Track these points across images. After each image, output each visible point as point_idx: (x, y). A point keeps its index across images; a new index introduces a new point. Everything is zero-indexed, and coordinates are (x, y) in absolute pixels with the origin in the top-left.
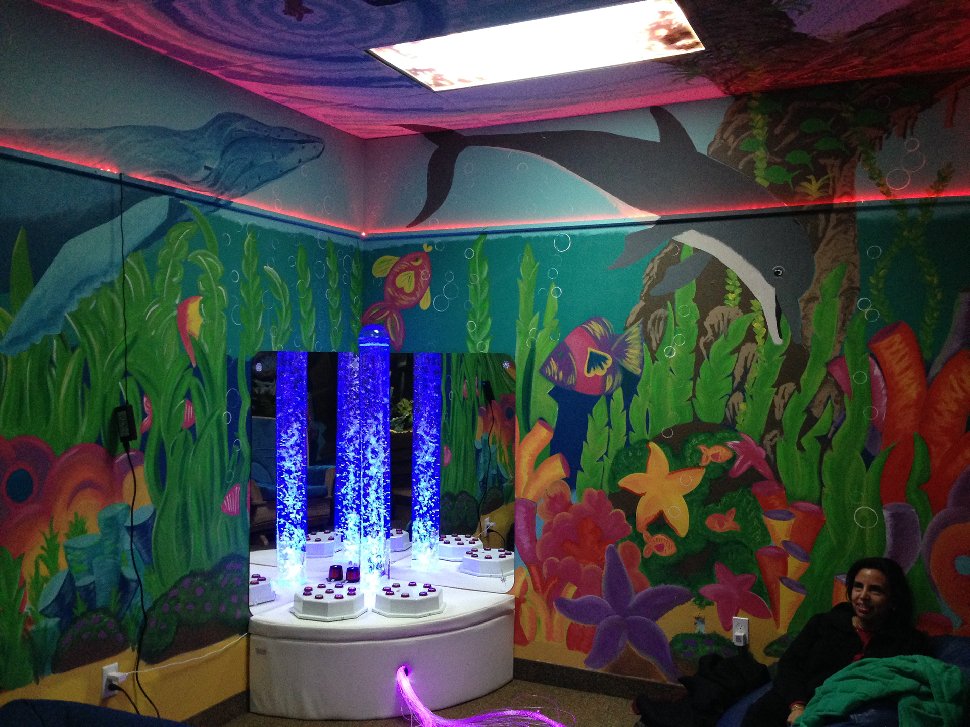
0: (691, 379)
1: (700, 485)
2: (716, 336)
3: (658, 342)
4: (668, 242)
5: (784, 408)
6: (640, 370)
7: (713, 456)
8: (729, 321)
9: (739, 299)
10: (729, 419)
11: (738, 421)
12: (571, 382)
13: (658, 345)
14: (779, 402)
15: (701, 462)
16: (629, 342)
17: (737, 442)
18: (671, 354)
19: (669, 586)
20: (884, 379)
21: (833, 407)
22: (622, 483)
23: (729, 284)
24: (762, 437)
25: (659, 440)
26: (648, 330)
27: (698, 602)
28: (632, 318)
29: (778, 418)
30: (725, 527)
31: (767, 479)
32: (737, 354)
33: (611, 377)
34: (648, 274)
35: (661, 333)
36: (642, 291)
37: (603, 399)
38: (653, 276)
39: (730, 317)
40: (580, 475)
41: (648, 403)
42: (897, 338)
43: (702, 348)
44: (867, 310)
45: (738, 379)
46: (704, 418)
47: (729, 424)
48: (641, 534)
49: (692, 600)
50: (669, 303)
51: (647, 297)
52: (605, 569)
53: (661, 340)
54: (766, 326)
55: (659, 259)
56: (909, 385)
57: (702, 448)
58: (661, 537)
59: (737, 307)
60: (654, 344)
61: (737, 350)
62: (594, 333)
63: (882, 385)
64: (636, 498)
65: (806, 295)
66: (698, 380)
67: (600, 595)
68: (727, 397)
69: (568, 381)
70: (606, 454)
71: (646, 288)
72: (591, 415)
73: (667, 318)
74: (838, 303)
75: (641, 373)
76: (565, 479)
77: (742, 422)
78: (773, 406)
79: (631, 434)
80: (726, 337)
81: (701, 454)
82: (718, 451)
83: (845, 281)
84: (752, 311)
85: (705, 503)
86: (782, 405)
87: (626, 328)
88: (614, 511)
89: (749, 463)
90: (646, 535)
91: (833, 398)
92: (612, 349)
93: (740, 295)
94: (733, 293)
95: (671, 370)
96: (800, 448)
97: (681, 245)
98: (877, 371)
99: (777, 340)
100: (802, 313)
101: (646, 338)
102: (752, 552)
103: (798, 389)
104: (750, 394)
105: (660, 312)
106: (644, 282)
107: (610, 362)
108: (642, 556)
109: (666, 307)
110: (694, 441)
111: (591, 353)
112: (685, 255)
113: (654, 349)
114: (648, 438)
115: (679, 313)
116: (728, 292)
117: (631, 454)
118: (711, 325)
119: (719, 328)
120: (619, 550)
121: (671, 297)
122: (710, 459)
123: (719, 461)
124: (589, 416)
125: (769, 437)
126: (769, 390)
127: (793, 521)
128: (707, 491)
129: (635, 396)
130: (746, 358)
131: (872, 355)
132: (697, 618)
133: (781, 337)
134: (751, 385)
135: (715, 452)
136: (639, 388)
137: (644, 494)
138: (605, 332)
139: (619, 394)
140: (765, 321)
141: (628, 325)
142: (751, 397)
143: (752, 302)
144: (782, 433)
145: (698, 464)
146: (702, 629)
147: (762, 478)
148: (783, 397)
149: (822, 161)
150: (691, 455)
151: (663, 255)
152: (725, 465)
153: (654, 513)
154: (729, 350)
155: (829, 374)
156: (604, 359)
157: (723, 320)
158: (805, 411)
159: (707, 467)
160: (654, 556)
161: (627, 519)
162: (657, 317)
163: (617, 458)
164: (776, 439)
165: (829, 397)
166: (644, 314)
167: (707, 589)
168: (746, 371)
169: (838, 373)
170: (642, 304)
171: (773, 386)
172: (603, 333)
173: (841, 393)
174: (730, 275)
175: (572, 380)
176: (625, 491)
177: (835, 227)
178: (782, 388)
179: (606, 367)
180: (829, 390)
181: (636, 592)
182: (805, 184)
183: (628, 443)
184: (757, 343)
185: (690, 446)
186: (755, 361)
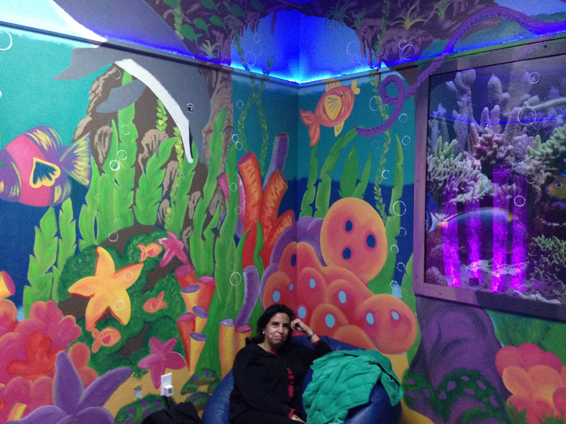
0: (132, 189)
1: (140, 278)
2: (151, 153)
3: (104, 156)
4: (110, 65)
5: (195, 210)
6: (88, 181)
7: (149, 252)
8: (159, 142)
9: (166, 125)
10: (160, 221)
11: (166, 222)
12: (14, 194)
13: (105, 159)
14: (191, 206)
15: (140, 258)
16: (78, 154)
17: (165, 239)
18: (115, 168)
19: (114, 371)
20: (245, 189)
21: (220, 207)
22: (71, 290)
23: (159, 112)
24: (182, 233)
25: (106, 244)
26: (95, 145)
27: (136, 375)
28: (79, 132)
29: (191, 217)
30: (157, 307)
31: (183, 264)
32: (165, 169)
33: (60, 189)
34: (94, 92)
35: (107, 147)
36: (89, 107)
37: (51, 210)
38: (98, 93)
39: (160, 139)
40: (27, 290)
41: (96, 211)
42: (250, 162)
43: (140, 163)
44: (237, 143)
45: (166, 189)
46: (142, 222)
47: (160, 226)
48: (90, 333)
49: (132, 375)
50: (113, 121)
51: (94, 113)
52: (56, 376)
53: (107, 153)
54: (183, 149)
55: (104, 79)
56: (255, 192)
57: (141, 247)
58: (108, 330)
59: (165, 132)
60: (101, 158)
61: (165, 166)
62: (40, 143)
63: (244, 192)
64: (86, 300)
65: (206, 128)
66: (138, 190)
67: (51, 403)
68: (158, 204)
69: (11, 192)
70: (56, 264)
71: (92, 105)
72: (39, 226)
73: (111, 134)
74: (222, 136)
75: (90, 183)
76: (10, 298)
77: (169, 223)
78: (188, 209)
79: (81, 242)
80: (157, 155)
81: (140, 251)
82: (152, 248)
83: (226, 121)
84: (175, 136)
85: (144, 291)
86: (193, 208)
87: (74, 141)
88: (64, 318)
89: (173, 254)
90: (94, 332)
91: (220, 201)
92: (61, 160)
93: (167, 122)
94: (162, 119)
95: (116, 182)
96: (203, 238)
97: (122, 70)
98: (241, 183)
99: (190, 160)
100: (204, 142)
101: (93, 151)
102: (174, 321)
103: (202, 196)
104: (174, 201)
105: (105, 128)
106: (90, 98)
107: (58, 173)
108: (91, 352)
109: (111, 126)
110: (135, 242)
111: (37, 164)
112: (125, 81)
113: (101, 162)
114: (96, 243)
115: (121, 132)
116: (158, 118)
117: (80, 261)
118: (146, 144)
119: (152, 147)
120: (69, 354)
121: (115, 116)
122: (147, 255)
123: (153, 256)
124: (36, 228)
125: (185, 232)
126: (186, 197)
127: (199, 291)
128: (145, 282)
129: (84, 205)
130: (171, 173)
131: (239, 172)
132: (135, 389)
133: (192, 158)
134: (174, 194)
135: (150, 249)
136: (87, 198)
137: (92, 296)
138: (52, 142)
139: (68, 205)
140: (183, 144)
141: (76, 137)
142: (174, 202)
143: (175, 129)
144: (193, 229)
145: (138, 260)
146: (140, 395)
147: (181, 263)
148: (194, 202)
149: (214, 32)
150: (133, 253)
151: (106, 76)
152: (157, 258)
153: (102, 310)
154: (160, 165)
155: (218, 185)
156: (52, 170)
157: (155, 141)
158: (205, 212)
159: (144, 262)
160: (102, 349)
161: (77, 323)
162: (104, 133)
163: (66, 267)
164: (190, 233)
165: (218, 201)
166: (90, 128)
167: (143, 362)
168: (171, 182)
169: (223, 184)
170: (89, 119)
171: (188, 194)
172: (50, 143)
173: (224, 198)
174: (160, 104)
175: (15, 191)
176: (75, 296)
177: (221, 82)
178: (193, 195)
179: (54, 178)
180: (219, 197)
181: (86, 387)
182: (205, 45)
183: (77, 251)
184: (178, 161)
185: (132, 247)
186: (177, 175)
